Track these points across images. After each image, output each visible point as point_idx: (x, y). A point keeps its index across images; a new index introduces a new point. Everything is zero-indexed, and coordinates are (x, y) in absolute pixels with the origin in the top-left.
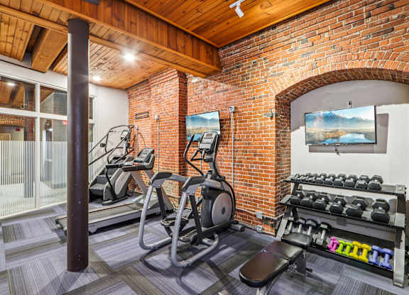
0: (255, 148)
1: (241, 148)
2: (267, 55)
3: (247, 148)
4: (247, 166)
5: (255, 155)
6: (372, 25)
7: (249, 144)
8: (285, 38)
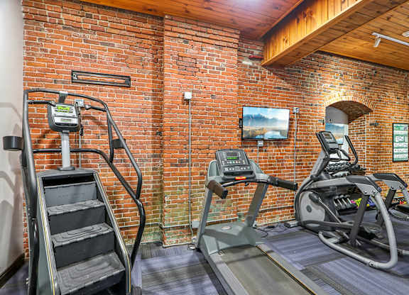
0: (312, 147)
1: (301, 147)
2: (321, 73)
3: (306, 147)
4: (306, 164)
5: (312, 154)
6: (365, 83)
7: (308, 144)
8: (334, 67)
